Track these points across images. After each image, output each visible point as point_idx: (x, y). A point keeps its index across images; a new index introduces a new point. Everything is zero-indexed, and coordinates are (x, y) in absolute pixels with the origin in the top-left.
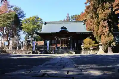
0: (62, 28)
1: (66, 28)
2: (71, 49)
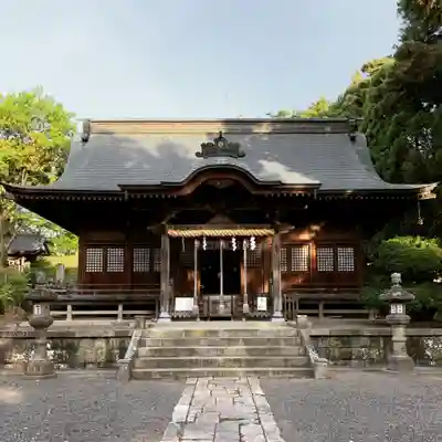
1: (241, 150)
2: (279, 314)
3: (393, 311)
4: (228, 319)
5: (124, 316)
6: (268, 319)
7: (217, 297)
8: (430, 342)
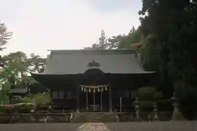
0: (90, 65)
1: (100, 64)
2: (111, 110)
3: (136, 106)
4: (97, 112)
5: (65, 112)
6: (108, 112)
7: (92, 106)
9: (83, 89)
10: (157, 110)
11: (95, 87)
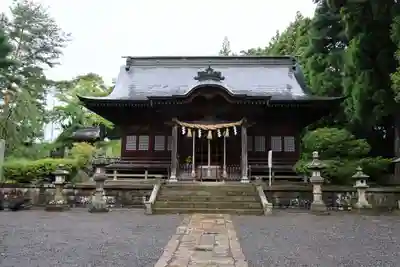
0: (201, 76)
1: (222, 76)
2: (245, 178)
3: (314, 175)
4: (214, 180)
5: (149, 178)
6: (238, 181)
8: (339, 196)
9: (187, 131)
10: (364, 184)
11: (212, 127)
